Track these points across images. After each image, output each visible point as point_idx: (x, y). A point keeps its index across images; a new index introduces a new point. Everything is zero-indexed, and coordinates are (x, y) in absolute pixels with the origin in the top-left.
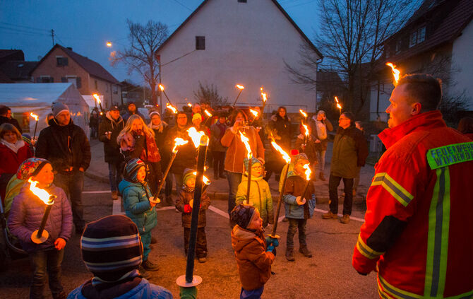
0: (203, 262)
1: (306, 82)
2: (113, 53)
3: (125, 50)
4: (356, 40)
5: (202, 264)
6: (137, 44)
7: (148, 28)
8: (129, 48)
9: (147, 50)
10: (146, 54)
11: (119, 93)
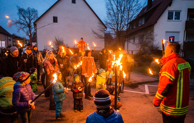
0: (82, 112)
1: (101, 38)
2: (9, 21)
3: (16, 20)
4: (120, 22)
5: (82, 113)
6: (22, 18)
7: (28, 10)
8: (18, 19)
9: (27, 21)
10: (27, 22)
11: (12, 40)
